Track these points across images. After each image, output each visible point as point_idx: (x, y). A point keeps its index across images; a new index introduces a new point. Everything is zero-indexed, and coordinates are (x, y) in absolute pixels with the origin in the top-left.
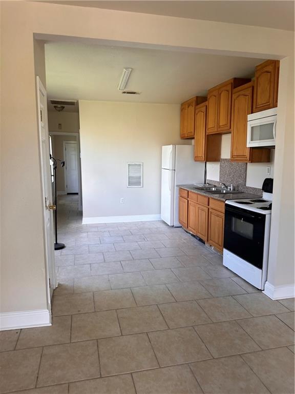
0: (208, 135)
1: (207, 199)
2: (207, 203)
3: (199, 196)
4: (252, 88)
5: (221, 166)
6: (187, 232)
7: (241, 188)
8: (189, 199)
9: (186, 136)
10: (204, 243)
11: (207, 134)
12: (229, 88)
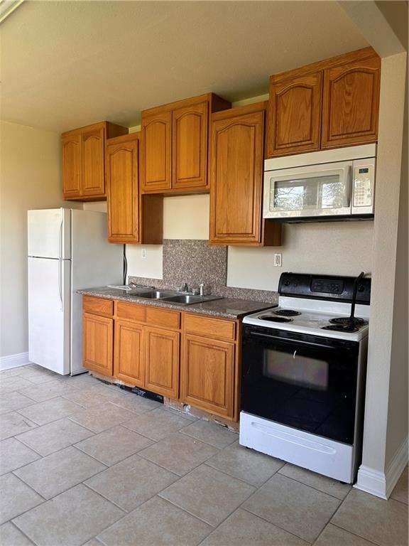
0: (143, 195)
1: (176, 316)
2: (177, 323)
3: (149, 311)
4: (262, 113)
5: (165, 252)
6: (106, 382)
7: (217, 291)
8: (115, 317)
9: (81, 193)
10: (162, 401)
11: (142, 193)
12: (202, 109)
